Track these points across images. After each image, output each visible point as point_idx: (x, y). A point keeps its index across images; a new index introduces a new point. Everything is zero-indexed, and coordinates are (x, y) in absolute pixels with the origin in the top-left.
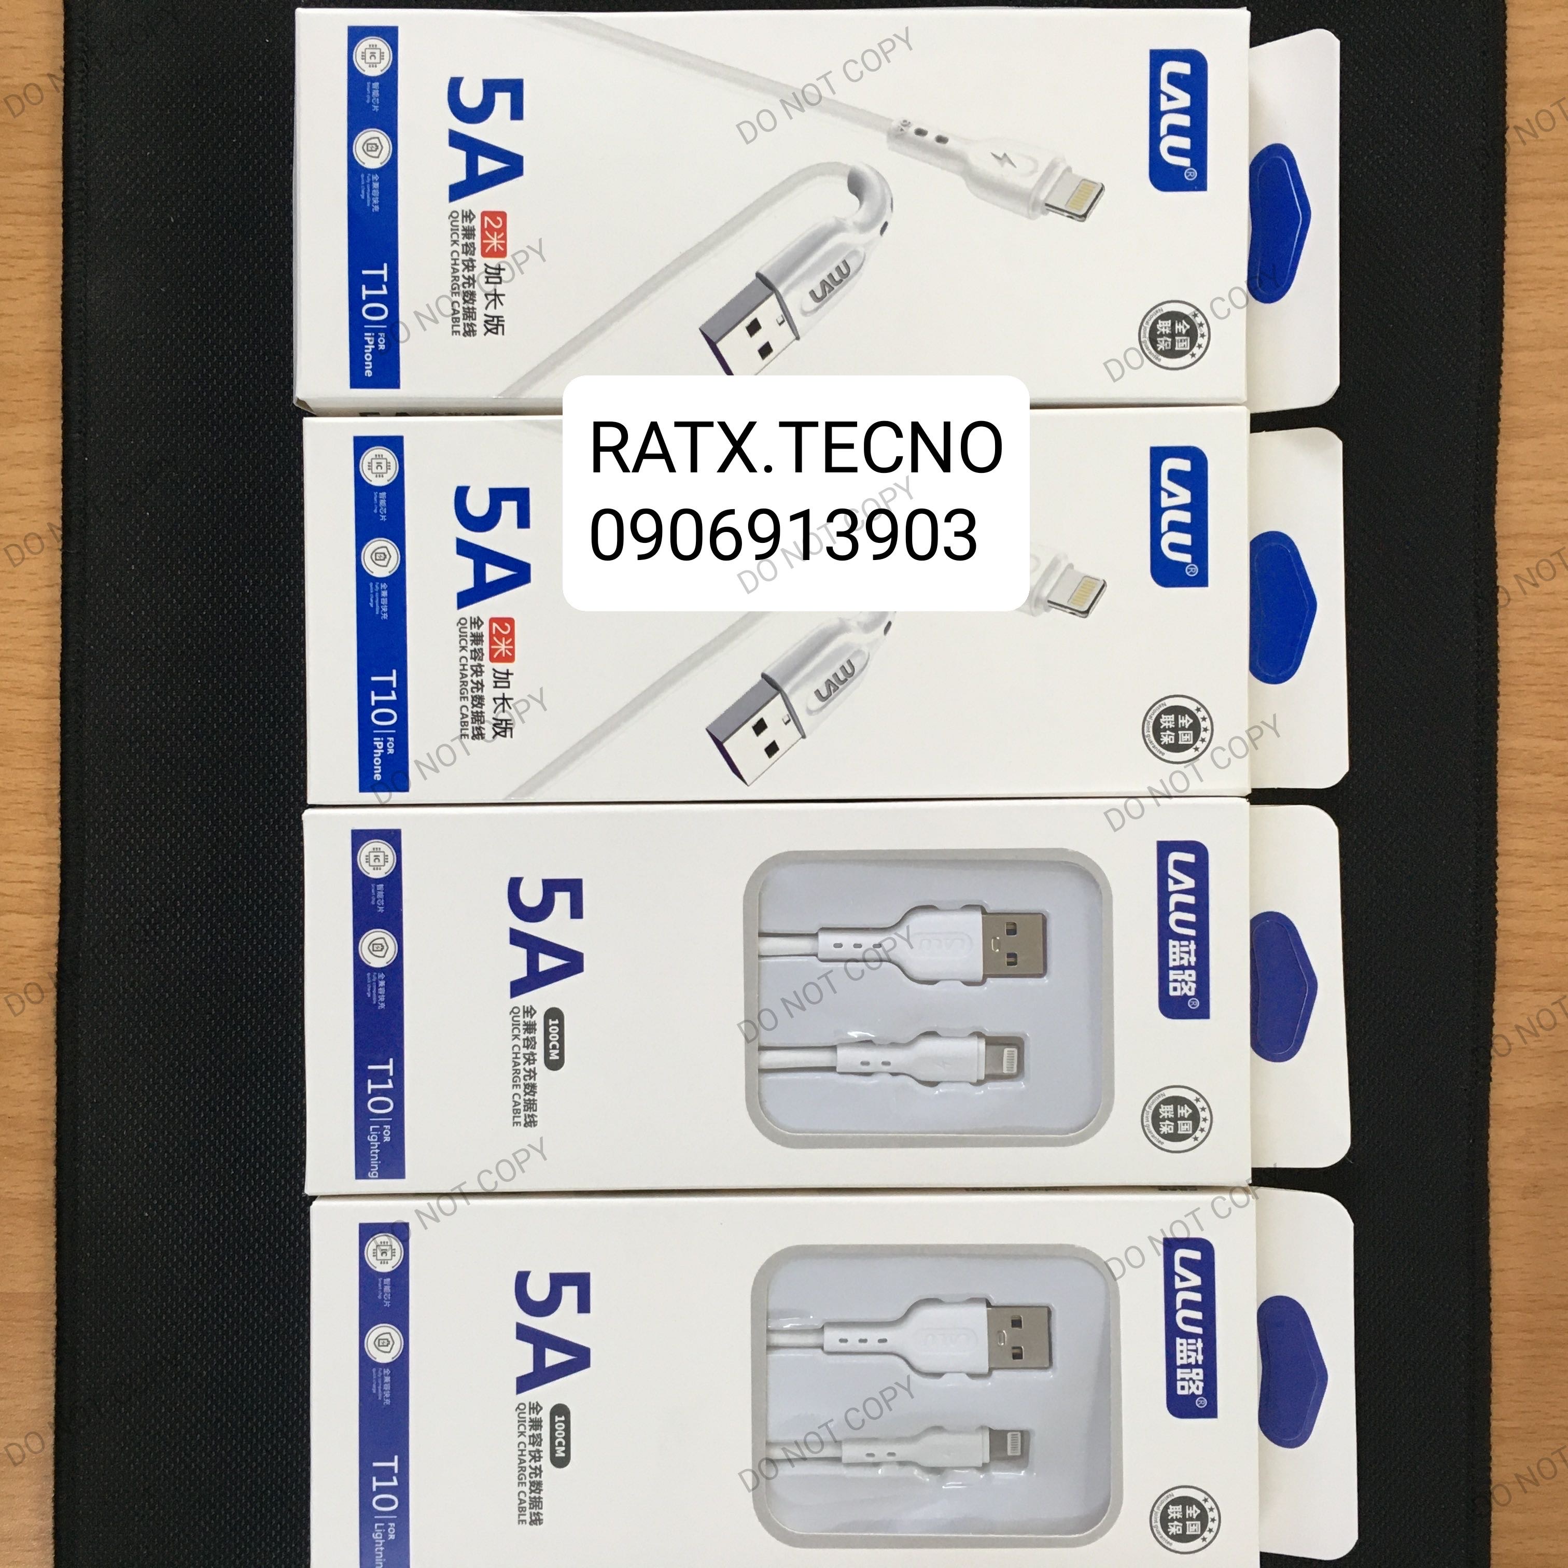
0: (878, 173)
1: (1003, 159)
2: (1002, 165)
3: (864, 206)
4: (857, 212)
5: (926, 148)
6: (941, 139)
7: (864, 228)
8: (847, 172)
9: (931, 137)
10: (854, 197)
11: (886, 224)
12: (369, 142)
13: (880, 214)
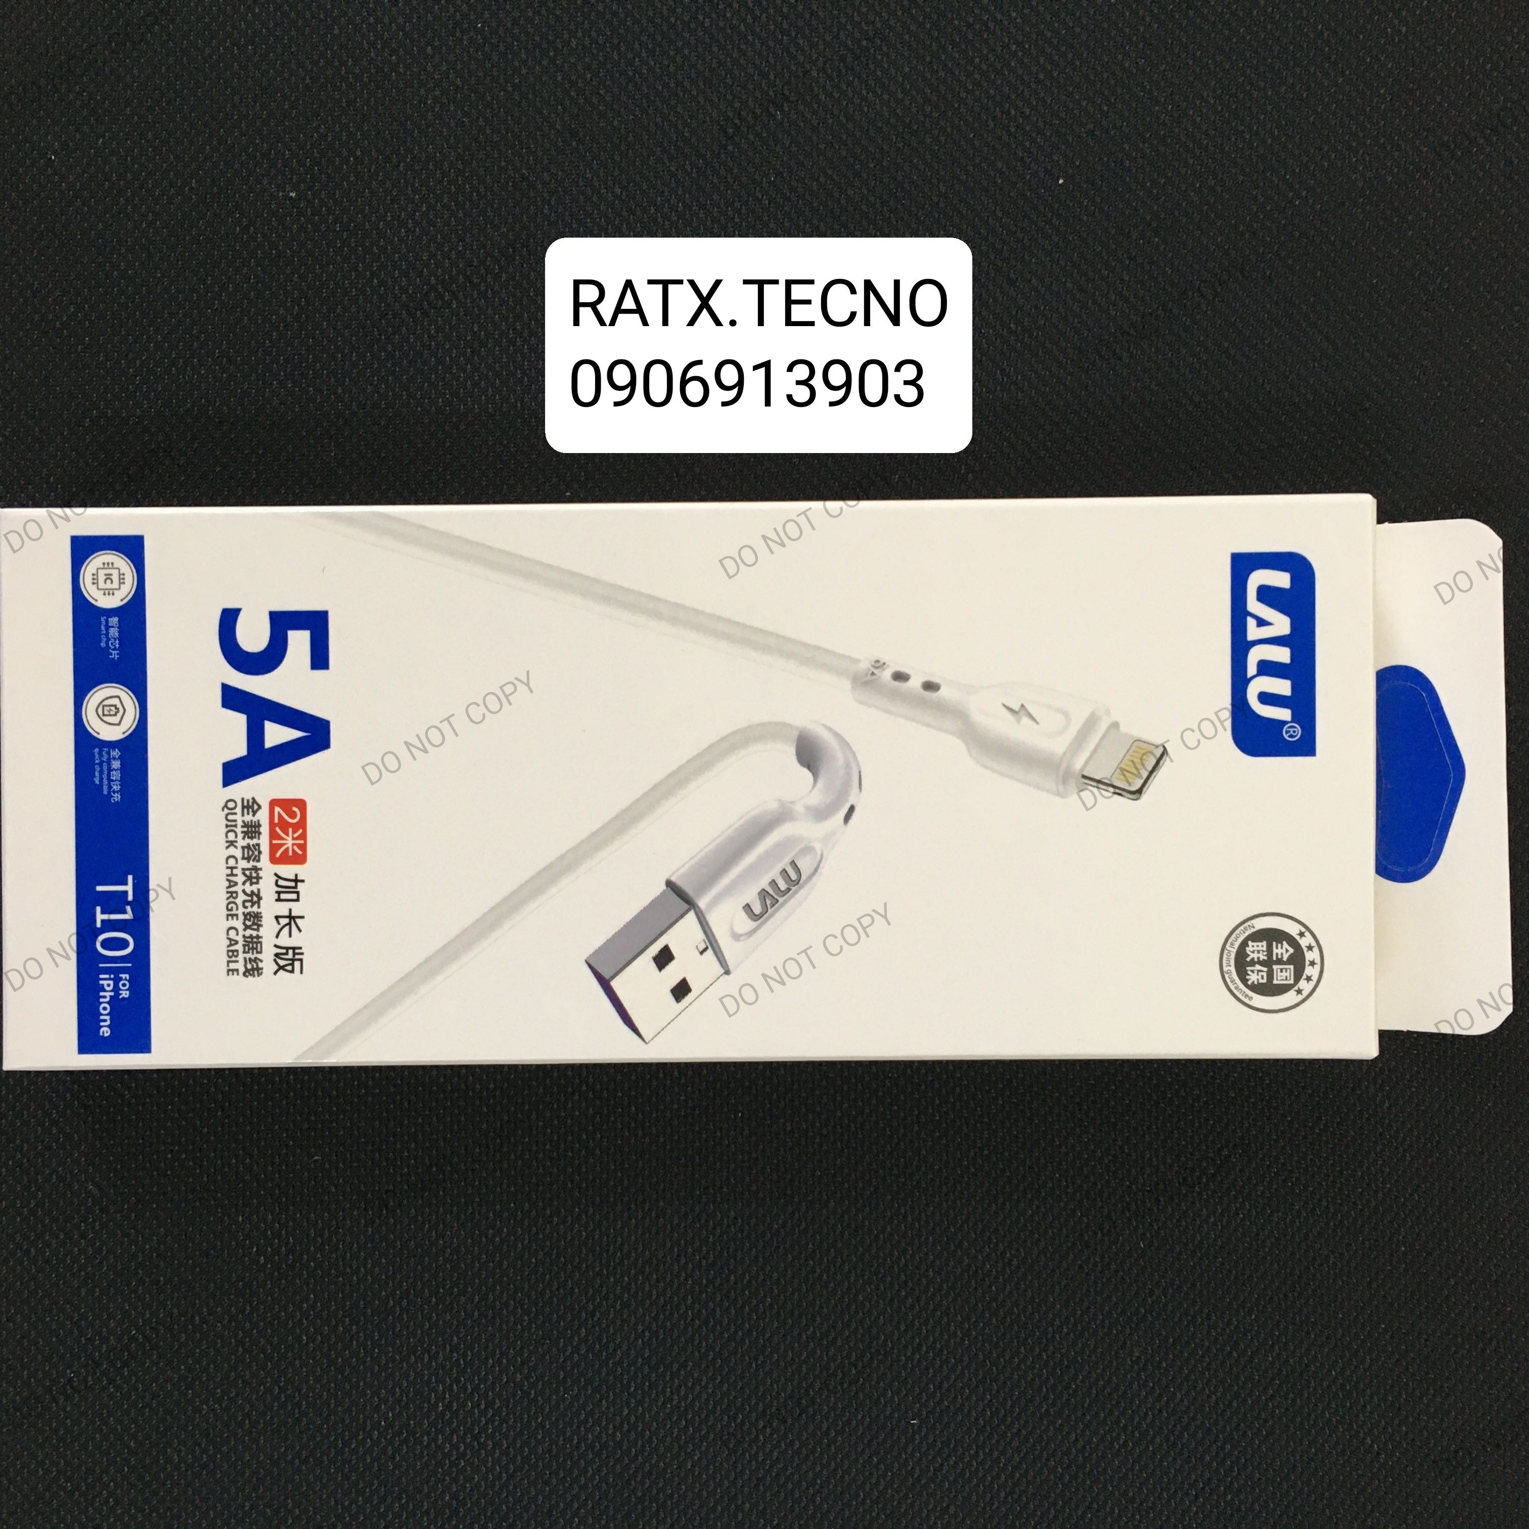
0: (837, 735)
1: (1019, 712)
2: (1019, 720)
3: (820, 783)
4: (810, 791)
5: (908, 699)
6: (930, 686)
7: (820, 814)
8: (795, 734)
9: (915, 683)
10: (806, 772)
11: (852, 809)
12: (106, 703)
13: (844, 793)
